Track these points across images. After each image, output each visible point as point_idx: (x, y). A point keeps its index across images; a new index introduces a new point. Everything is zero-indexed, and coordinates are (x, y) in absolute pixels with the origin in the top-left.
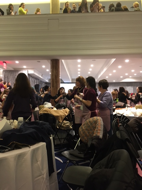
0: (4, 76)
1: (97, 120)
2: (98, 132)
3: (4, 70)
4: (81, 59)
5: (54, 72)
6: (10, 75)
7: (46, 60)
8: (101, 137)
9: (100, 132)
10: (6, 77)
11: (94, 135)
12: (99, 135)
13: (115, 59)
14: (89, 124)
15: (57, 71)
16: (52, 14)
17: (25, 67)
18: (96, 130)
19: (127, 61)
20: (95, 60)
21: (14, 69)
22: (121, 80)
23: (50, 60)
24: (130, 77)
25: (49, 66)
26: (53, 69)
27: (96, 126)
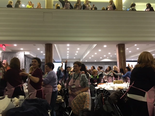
0: (3, 57)
1: (86, 95)
2: (87, 105)
3: (2, 51)
4: (70, 44)
5: (48, 54)
6: (8, 56)
7: (41, 44)
8: (90, 110)
9: (88, 105)
10: (4, 58)
11: (84, 108)
12: (88, 108)
13: (96, 45)
14: (80, 98)
15: (51, 53)
16: (47, 9)
17: (22, 49)
18: (85, 103)
19: (105, 46)
20: (81, 45)
21: (12, 50)
22: (101, 60)
23: (45, 45)
24: (108, 58)
25: (44, 49)
26: (47, 51)
27: (85, 101)
